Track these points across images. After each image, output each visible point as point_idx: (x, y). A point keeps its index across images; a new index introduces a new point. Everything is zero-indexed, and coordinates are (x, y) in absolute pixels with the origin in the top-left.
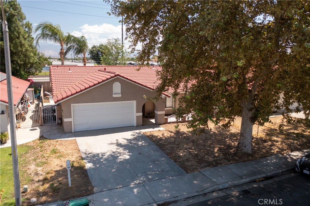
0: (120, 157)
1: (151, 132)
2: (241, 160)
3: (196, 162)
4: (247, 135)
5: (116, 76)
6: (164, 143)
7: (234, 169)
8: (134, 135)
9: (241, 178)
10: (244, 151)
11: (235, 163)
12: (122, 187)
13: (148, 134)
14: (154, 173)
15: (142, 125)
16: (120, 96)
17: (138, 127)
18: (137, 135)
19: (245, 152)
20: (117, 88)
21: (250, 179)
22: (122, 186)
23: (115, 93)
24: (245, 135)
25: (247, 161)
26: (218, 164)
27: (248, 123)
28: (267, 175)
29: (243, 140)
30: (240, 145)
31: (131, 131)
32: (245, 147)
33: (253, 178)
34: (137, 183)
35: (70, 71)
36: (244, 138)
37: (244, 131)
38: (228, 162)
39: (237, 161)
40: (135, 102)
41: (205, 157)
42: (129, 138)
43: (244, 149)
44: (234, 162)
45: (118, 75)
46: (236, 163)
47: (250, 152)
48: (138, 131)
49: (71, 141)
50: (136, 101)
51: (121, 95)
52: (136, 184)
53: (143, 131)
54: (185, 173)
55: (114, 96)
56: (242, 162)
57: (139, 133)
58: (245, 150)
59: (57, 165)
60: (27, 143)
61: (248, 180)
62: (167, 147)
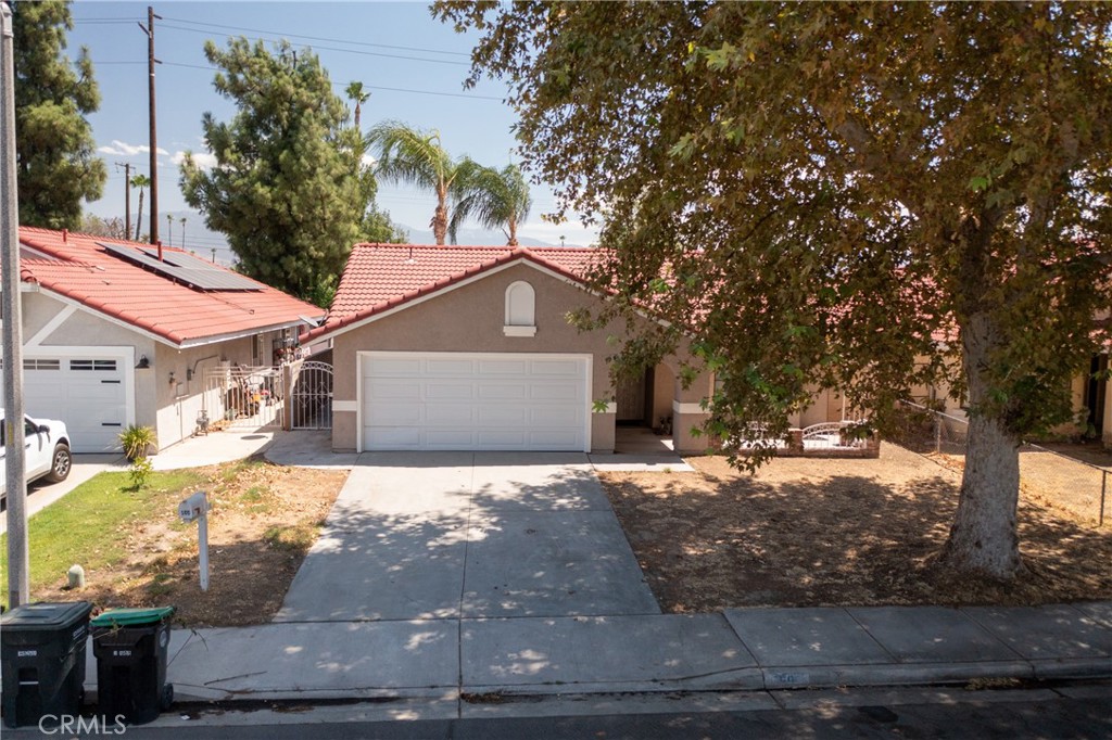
0: (449, 534)
1: (631, 473)
2: (945, 599)
3: (736, 581)
4: (987, 490)
5: (513, 257)
6: (653, 511)
7: (887, 625)
8: (560, 477)
9: (897, 659)
10: (973, 563)
11: (904, 605)
12: (378, 620)
13: (618, 479)
14: (533, 593)
15: (615, 452)
16: (530, 332)
17: (596, 455)
18: (574, 477)
19: (977, 569)
20: (520, 302)
21: (934, 670)
22: (382, 615)
23: (514, 320)
24: (977, 492)
25: (972, 604)
26: (826, 598)
27: (991, 436)
28: (1039, 669)
29: (969, 512)
30: (957, 536)
31: (560, 466)
32: (978, 545)
33: (954, 669)
34: (444, 615)
35: (411, 261)
36: (976, 504)
37: (975, 471)
38: (878, 597)
39: (920, 601)
40: (587, 360)
41: (788, 572)
42: (533, 485)
43: (973, 552)
44: (903, 601)
45: (522, 255)
46: (914, 605)
47: (1001, 569)
48: (586, 467)
49: (335, 473)
50: (591, 356)
51: (534, 329)
52: (436, 618)
53: (604, 468)
54: (657, 609)
55: (509, 331)
56: (947, 604)
57: (586, 474)
58: (978, 559)
59: (229, 531)
60: (199, 468)
61: (920, 673)
62: (653, 521)
